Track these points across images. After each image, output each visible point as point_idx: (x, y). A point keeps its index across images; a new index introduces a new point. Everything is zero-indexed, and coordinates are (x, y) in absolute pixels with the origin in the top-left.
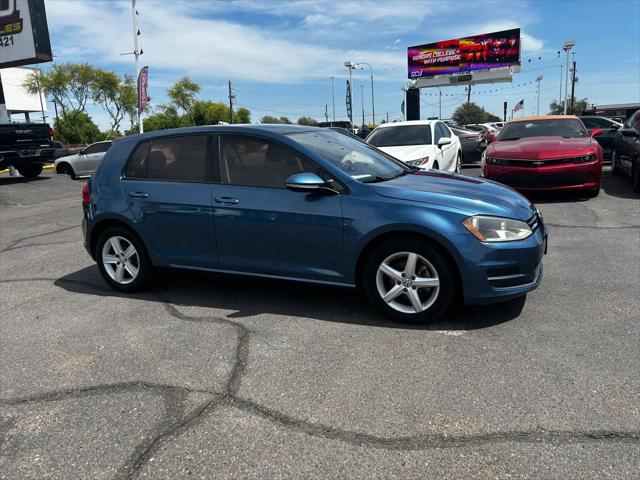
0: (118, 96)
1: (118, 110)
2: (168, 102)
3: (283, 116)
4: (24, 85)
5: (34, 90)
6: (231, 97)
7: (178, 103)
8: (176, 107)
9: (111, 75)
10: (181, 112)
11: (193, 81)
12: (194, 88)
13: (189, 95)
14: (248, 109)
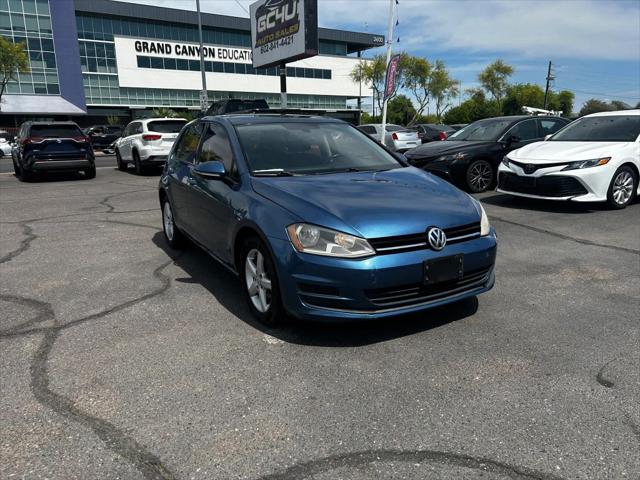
0: (428, 81)
1: (427, 95)
2: (477, 86)
3: (616, 100)
4: (351, 75)
5: (358, 79)
6: (549, 79)
7: (488, 87)
8: (485, 90)
9: (423, 61)
10: (489, 96)
11: (505, 64)
12: (506, 71)
13: (500, 79)
14: (572, 92)
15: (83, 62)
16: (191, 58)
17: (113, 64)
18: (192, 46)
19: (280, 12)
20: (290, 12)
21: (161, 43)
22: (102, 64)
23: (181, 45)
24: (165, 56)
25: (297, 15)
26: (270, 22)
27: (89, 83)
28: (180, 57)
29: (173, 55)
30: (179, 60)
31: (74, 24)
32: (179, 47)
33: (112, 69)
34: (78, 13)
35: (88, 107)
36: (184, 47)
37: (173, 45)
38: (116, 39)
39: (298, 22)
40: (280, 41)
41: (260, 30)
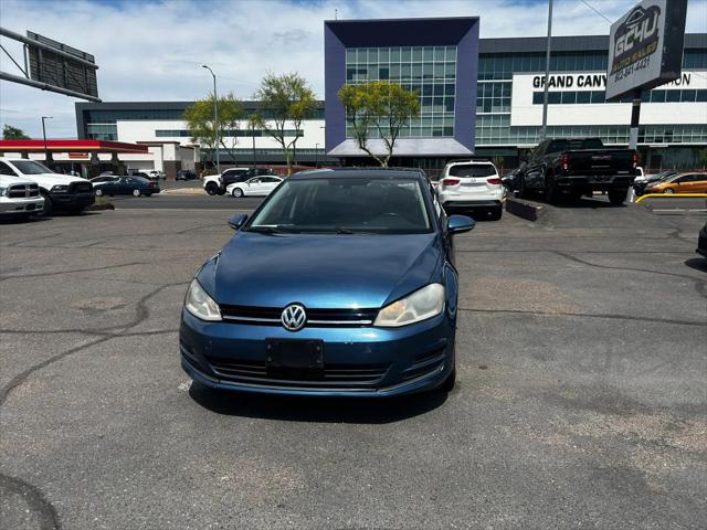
15: (479, 103)
16: (596, 88)
17: (508, 103)
18: (598, 75)
19: (640, 28)
20: (650, 28)
21: (562, 76)
22: (497, 103)
23: (585, 76)
24: (565, 89)
25: (657, 30)
26: (629, 43)
27: (482, 124)
28: (583, 89)
29: (575, 88)
30: (580, 93)
31: (476, 65)
32: (582, 77)
33: (507, 108)
34: (481, 56)
35: (477, 148)
36: (589, 77)
37: (576, 76)
38: (514, 77)
39: (657, 39)
40: (635, 65)
41: (618, 54)
